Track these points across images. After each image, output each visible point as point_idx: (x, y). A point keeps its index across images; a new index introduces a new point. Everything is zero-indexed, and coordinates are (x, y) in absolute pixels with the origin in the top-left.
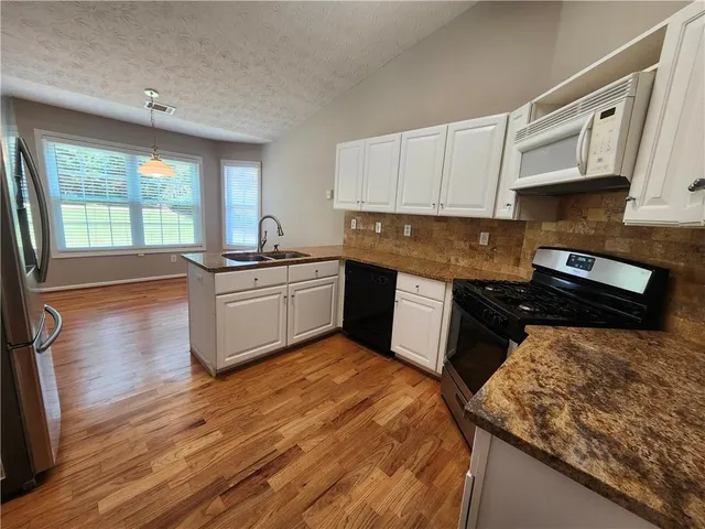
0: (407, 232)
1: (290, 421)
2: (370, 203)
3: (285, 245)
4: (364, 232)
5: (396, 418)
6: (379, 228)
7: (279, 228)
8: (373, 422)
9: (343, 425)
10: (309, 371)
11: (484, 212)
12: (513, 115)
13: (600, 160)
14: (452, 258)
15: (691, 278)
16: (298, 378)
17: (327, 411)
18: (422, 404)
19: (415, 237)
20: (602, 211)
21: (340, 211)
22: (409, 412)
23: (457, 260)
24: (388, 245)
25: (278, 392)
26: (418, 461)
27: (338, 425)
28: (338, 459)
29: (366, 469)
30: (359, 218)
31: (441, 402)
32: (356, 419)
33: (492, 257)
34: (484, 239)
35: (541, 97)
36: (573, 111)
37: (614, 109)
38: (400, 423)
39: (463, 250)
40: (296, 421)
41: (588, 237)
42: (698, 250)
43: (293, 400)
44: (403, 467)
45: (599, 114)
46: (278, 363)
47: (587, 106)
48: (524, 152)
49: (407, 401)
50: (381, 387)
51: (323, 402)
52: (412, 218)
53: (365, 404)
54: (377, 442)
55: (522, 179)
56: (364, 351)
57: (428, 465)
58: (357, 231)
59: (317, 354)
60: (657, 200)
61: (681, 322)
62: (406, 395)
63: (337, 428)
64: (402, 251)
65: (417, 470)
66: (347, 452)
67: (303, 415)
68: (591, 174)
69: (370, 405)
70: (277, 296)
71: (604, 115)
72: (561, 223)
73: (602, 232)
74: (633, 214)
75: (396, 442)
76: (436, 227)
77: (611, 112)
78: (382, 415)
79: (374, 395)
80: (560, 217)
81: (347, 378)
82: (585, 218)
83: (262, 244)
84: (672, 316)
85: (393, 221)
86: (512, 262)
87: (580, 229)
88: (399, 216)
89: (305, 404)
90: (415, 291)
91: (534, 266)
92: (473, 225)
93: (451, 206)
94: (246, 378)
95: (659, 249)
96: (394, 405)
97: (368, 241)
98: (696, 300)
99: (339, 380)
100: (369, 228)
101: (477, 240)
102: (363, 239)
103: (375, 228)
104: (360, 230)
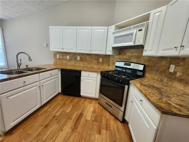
0: (78, 58)
1: (58, 135)
2: (66, 49)
3: (31, 65)
4: (62, 59)
5: (92, 115)
6: (68, 57)
7: (30, 58)
8: (87, 120)
9: (78, 126)
10: (55, 112)
11: (103, 53)
12: (110, 27)
13: (139, 41)
14: (93, 66)
15: (148, 66)
16: (52, 117)
17: (70, 124)
18: (96, 108)
19: (81, 60)
20: (130, 53)
21: (52, 51)
22: (94, 112)
23: (94, 66)
24: (72, 63)
25: (46, 126)
26: (104, 125)
27: (76, 127)
28: (83, 139)
29: (93, 137)
30: (60, 54)
31: (99, 105)
32: (81, 121)
33: (103, 64)
34: (101, 60)
35: (117, 24)
36: (130, 29)
37: (142, 29)
38: (94, 116)
39: (96, 63)
40: (61, 134)
41: (127, 59)
42: (150, 61)
43: (54, 127)
44: (102, 129)
45: (138, 30)
46: (39, 114)
47: (134, 28)
48: (115, 38)
49: (92, 109)
50: (82, 108)
51: (67, 121)
52: (80, 54)
53: (81, 115)
54: (91, 126)
55: (115, 45)
56: (71, 98)
57: (107, 125)
58: (59, 59)
59: (55, 104)
60: (150, 50)
61: (147, 75)
62: (90, 107)
63: (77, 128)
64: (77, 64)
65: (105, 128)
66: (85, 135)
67: (62, 130)
68: (136, 44)
69: (83, 115)
70: (35, 87)
71: (139, 30)
72: (120, 56)
73: (130, 58)
74: (145, 53)
75: (96, 123)
76: (88, 57)
77: (141, 30)
78: (87, 117)
79: (82, 112)
80: (119, 54)
81: (70, 109)
82: (126, 54)
83: (19, 66)
84: (146, 74)
85: (73, 55)
86: (108, 65)
87: (125, 57)
88: (75, 54)
89: (60, 126)
90: (88, 76)
91: (115, 66)
92: (98, 56)
93: (94, 51)
94: (25, 128)
95: (142, 61)
96: (89, 112)
97: (64, 62)
98: (150, 70)
99: (68, 111)
100: (64, 57)
101: (99, 60)
102: (62, 61)
103: (67, 57)
104: (60, 58)
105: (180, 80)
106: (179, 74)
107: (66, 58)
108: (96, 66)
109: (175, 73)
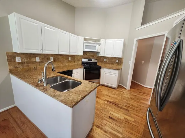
0: (52, 59)
4: (28, 63)
6: (38, 59)
12: (79, 37)
13: (99, 50)
23: (66, 64)
34: (70, 59)
39: (67, 62)
48: (86, 45)
92: (68, 56)
100: (32, 60)
101: (69, 59)
102: (28, 66)
103: (36, 60)
104: (24, 62)
105: (108, 63)
106: (107, 62)
107: (34, 60)
108: (67, 64)
109: (106, 61)
